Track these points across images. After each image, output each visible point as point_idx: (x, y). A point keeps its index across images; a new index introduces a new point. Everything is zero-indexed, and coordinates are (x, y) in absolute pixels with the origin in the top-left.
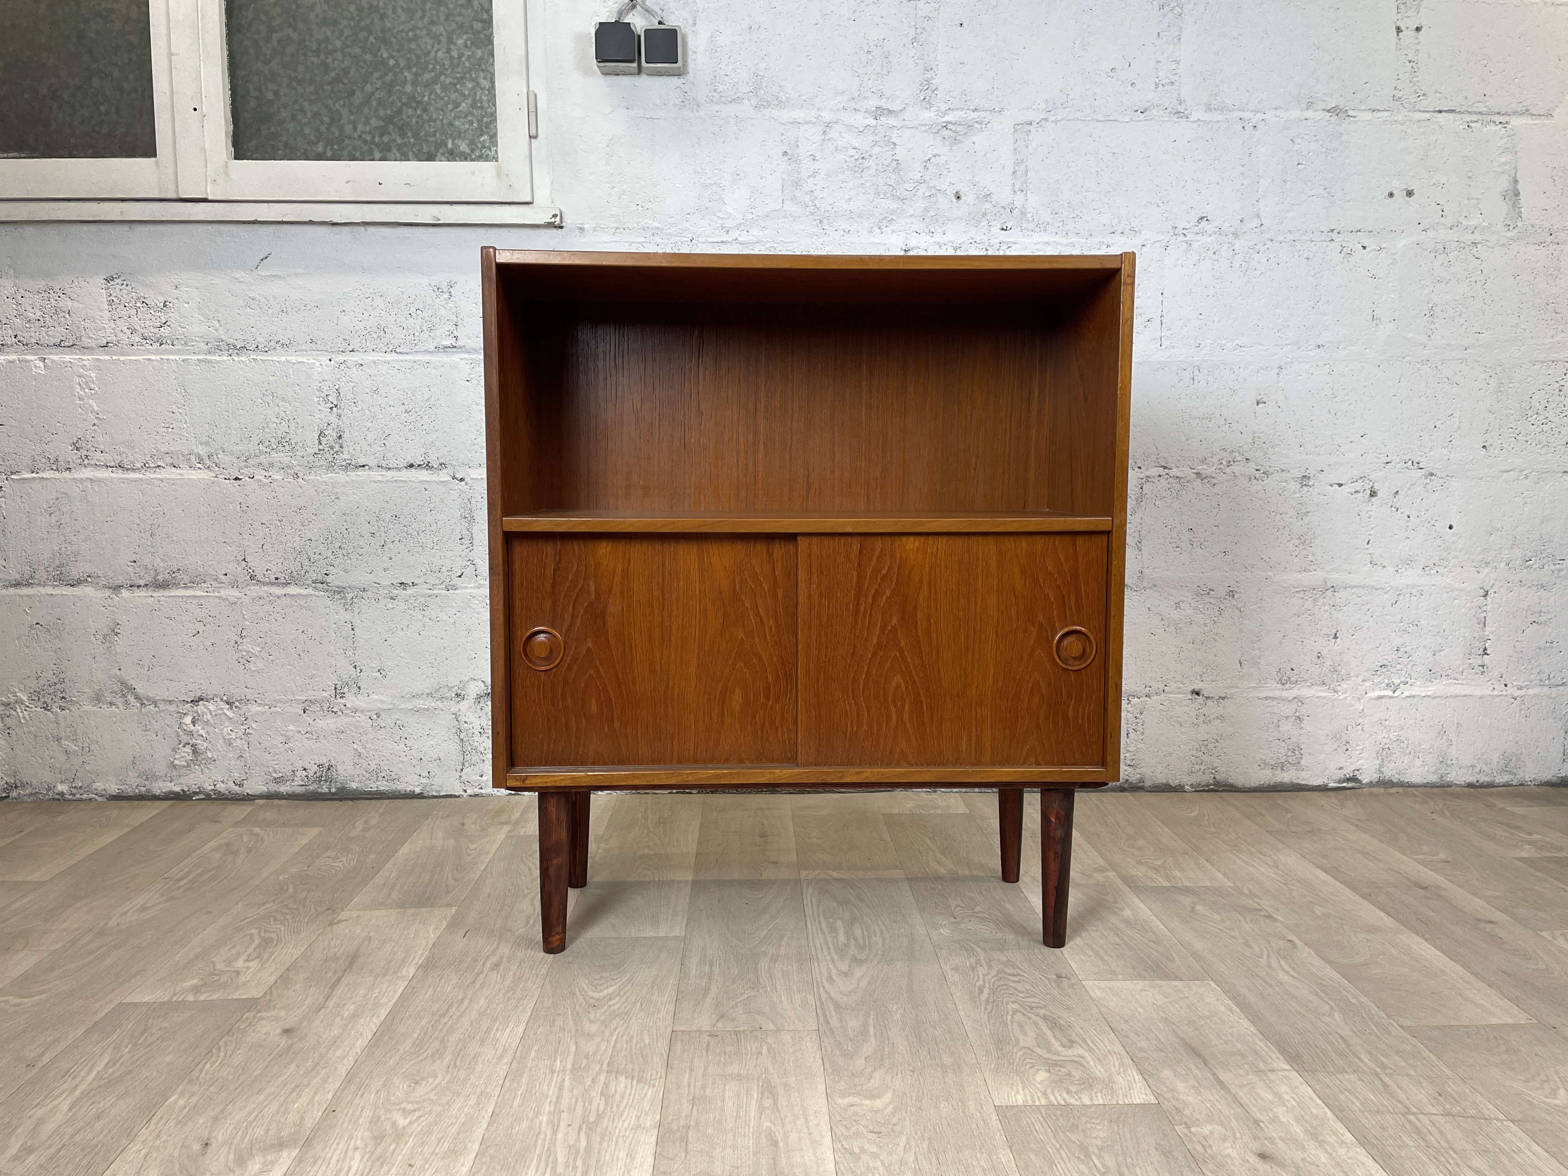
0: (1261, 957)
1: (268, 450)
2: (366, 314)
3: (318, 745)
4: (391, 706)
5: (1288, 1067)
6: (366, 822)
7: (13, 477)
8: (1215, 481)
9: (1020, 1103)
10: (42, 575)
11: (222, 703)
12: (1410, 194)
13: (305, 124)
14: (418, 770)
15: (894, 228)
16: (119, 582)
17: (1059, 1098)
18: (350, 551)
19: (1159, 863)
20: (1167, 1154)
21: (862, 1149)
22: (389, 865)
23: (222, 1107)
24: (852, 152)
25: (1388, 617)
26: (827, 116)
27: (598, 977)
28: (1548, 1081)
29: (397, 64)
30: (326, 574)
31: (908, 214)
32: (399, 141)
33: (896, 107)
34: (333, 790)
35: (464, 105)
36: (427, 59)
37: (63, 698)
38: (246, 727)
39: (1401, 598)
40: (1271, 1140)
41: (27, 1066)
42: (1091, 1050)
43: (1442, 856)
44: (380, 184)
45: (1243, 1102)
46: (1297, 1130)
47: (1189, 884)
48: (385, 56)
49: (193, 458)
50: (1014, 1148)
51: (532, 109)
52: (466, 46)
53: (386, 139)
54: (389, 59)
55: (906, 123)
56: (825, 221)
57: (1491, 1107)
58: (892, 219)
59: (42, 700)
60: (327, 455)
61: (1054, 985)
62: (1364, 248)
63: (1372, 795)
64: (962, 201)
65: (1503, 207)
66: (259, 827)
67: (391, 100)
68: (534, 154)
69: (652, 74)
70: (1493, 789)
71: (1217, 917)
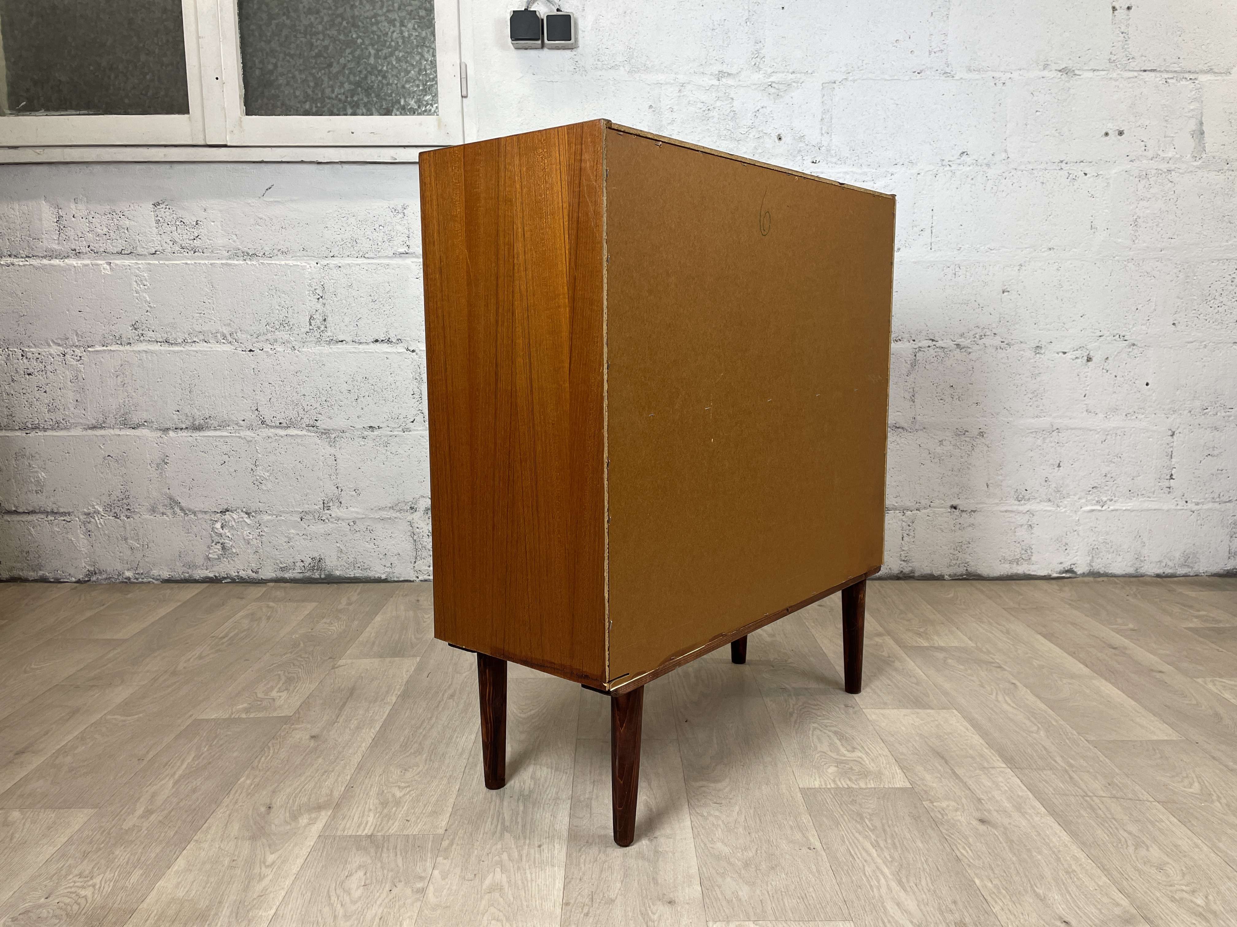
0: (992, 694)
1: (273, 330)
2: (343, 229)
3: (311, 544)
4: (364, 516)
5: (1004, 766)
6: (349, 599)
7: (89, 349)
8: (970, 350)
9: (817, 786)
10: (111, 420)
11: (242, 514)
12: (1121, 133)
13: (297, 88)
14: (383, 562)
16: (167, 426)
17: (844, 783)
18: (333, 403)
19: (922, 630)
20: (916, 818)
21: (709, 814)
22: (367, 629)
23: (276, 784)
24: (700, 105)
25: (1099, 451)
26: (682, 78)
27: (524, 704)
28: (1187, 777)
29: (363, 43)
30: (316, 420)
31: (743, 151)
32: (366, 100)
33: (734, 71)
34: (323, 576)
35: (412, 72)
36: (385, 39)
37: (129, 509)
38: (260, 530)
39: (1109, 437)
40: (989, 811)
41: (139, 760)
42: (867, 753)
43: (1131, 626)
44: (353, 132)
45: (971, 787)
46: (1007, 804)
47: (943, 645)
48: (354, 36)
49: (219, 335)
50: (812, 814)
51: (464, 76)
52: (414, 29)
53: (355, 99)
54: (357, 38)
55: (741, 83)
57: (1145, 793)
59: (113, 511)
60: (316, 333)
61: (843, 712)
62: (1086, 174)
63: (1084, 582)
64: (782, 142)
65: (1192, 143)
66: (273, 602)
67: (359, 69)
68: (465, 110)
69: (552, 48)
70: (1175, 579)
71: (962, 667)
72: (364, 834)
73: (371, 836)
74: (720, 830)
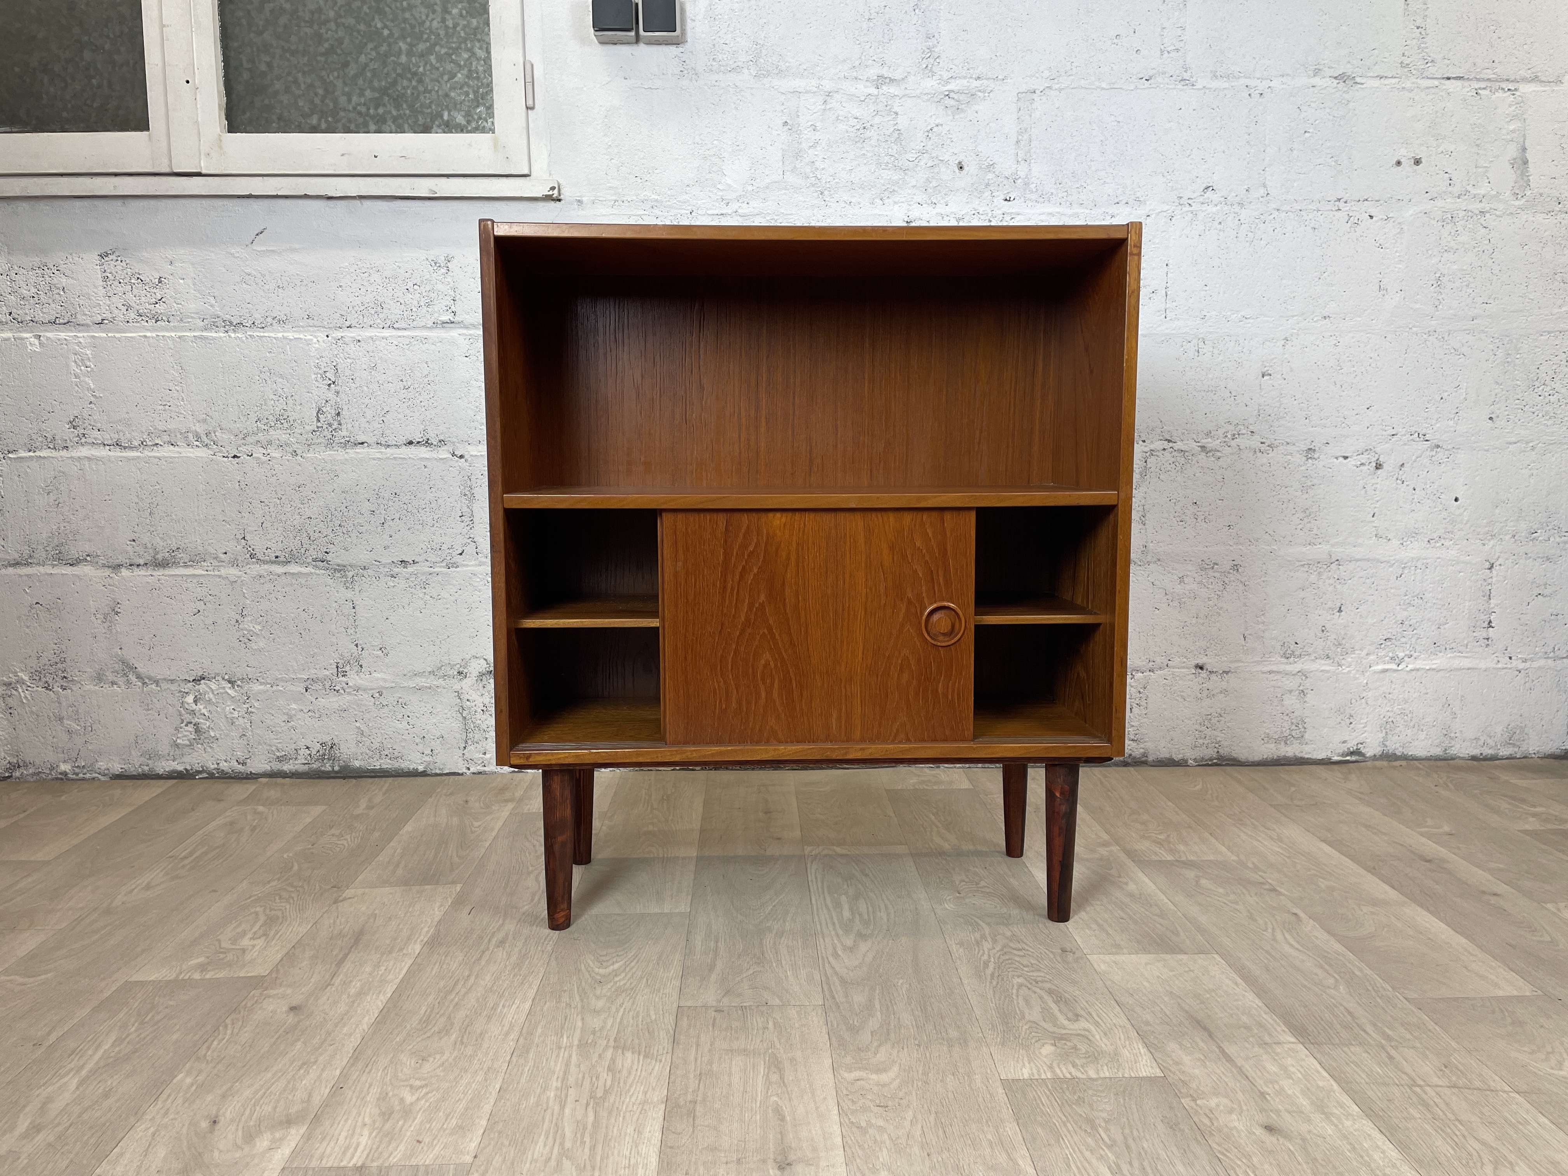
0: (1266, 930)
1: (266, 428)
2: (363, 290)
3: (320, 723)
4: (393, 685)
5: (1293, 1040)
6: (370, 800)
7: (10, 455)
8: (1219, 454)
9: (1026, 1076)
10: (41, 554)
11: (223, 682)
12: (1417, 162)
13: (299, 96)
14: (420, 747)
15: (897, 200)
16: (118, 561)
17: (1065, 1071)
18: (350, 529)
19: (1162, 837)
20: (1173, 1127)
21: (869, 1123)
22: (392, 844)
23: (229, 1084)
24: (853, 122)
25: (1392, 591)
26: (828, 85)
27: (605, 953)
28: (1553, 1052)
29: (391, 35)
30: (326, 552)
31: (911, 185)
32: (394, 113)
33: (897, 75)
34: (336, 768)
35: (459, 75)
36: (422, 29)
37: (65, 677)
38: (247, 706)
39: (1406, 571)
40: (1278, 1112)
41: (35, 1045)
42: (1097, 1024)
43: (1446, 828)
44: (376, 157)
45: (1248, 1075)
46: (1304, 1102)
47: (1192, 858)
48: (379, 25)
49: (190, 435)
50: (1020, 1121)
51: (529, 79)
52: (461, 15)
53: (381, 111)
54: (383, 29)
55: (908, 92)
56: (826, 193)
57: (1497, 1078)
58: (894, 190)
59: (44, 680)
60: (326, 433)
61: (1059, 959)
62: (1371, 217)
63: (1375, 768)
64: (964, 172)
65: (1511, 175)
66: (263, 805)
67: (385, 71)
68: (531, 125)
69: (650, 42)
70: (1497, 762)
71: (1221, 890)
72: (351, 1165)
73: (362, 1167)
74: (885, 1150)
